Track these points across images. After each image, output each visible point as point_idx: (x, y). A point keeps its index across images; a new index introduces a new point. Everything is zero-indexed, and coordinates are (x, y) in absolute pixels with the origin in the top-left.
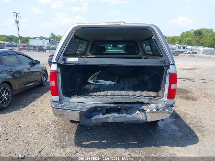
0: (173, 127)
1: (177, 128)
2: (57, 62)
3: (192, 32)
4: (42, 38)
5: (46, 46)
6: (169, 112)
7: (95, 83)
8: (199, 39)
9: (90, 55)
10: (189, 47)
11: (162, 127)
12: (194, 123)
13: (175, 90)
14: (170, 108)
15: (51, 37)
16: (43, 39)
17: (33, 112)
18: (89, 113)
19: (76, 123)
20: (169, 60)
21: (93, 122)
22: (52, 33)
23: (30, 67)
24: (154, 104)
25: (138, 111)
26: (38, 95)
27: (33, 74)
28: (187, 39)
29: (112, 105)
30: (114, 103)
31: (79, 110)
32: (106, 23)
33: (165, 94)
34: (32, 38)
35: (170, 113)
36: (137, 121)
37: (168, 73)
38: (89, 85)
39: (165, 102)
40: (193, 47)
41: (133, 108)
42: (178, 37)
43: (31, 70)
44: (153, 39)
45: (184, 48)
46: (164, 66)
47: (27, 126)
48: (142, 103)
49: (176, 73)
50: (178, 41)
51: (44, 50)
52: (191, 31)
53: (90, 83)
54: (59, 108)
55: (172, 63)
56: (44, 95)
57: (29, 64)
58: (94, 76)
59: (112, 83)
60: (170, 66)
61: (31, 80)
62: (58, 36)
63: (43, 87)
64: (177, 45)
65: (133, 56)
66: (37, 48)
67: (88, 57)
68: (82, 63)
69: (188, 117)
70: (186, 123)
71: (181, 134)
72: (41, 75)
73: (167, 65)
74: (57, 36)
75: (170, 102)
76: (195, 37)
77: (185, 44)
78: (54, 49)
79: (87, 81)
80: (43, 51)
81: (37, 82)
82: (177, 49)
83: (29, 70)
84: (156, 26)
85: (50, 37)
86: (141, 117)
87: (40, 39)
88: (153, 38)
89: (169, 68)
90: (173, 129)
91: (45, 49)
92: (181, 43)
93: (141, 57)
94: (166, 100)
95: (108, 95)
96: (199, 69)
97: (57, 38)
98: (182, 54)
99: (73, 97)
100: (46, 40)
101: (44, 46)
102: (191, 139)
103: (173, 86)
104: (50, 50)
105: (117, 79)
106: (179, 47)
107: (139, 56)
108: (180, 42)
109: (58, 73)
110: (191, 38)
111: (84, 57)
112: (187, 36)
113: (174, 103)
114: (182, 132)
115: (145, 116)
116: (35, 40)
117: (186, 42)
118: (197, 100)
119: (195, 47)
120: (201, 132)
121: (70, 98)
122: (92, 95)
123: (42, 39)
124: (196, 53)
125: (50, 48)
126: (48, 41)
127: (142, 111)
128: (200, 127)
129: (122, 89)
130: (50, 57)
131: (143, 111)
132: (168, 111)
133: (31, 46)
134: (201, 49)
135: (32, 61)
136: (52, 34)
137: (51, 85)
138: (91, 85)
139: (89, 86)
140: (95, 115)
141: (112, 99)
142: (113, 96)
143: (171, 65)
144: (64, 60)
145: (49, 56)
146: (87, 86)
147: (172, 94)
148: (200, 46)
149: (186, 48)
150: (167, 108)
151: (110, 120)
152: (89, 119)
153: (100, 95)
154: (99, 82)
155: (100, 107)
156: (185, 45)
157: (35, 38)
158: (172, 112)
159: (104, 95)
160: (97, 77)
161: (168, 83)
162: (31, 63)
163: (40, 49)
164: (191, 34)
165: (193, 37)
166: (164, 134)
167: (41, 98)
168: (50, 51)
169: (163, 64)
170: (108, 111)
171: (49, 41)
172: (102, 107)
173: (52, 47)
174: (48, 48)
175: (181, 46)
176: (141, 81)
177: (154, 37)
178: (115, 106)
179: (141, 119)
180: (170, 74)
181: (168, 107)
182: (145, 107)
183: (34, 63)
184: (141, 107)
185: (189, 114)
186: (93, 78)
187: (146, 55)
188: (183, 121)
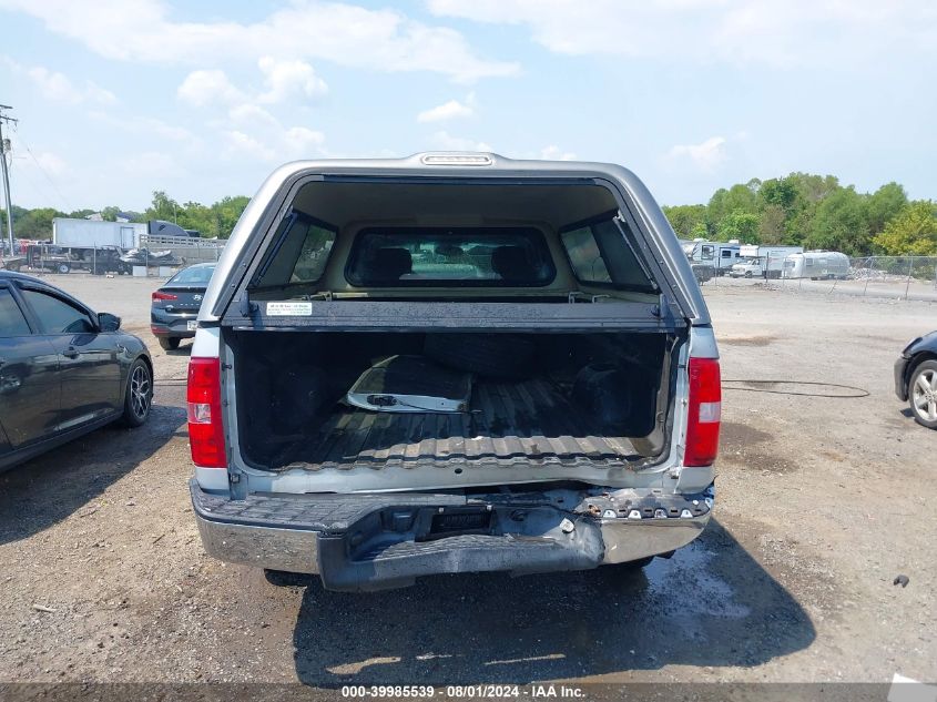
0: (709, 585)
1: (723, 590)
2: (221, 319)
3: (757, 188)
4: (112, 216)
5: (136, 251)
6: (696, 520)
7: (375, 408)
8: (783, 217)
9: (349, 286)
10: (748, 250)
11: (664, 588)
12: (793, 563)
13: (713, 428)
14: (696, 502)
15: (153, 207)
16: (119, 219)
17: (97, 545)
18: (359, 537)
19: (293, 584)
20: (684, 307)
21: (380, 574)
22: (159, 191)
23: (76, 343)
24: (631, 490)
25: (566, 521)
26: (115, 467)
27: (84, 373)
28: (740, 216)
29: (459, 500)
30: (468, 491)
31: (316, 524)
32: (427, 159)
33: (674, 445)
34: (67, 216)
35: (698, 525)
36: (565, 562)
37: (683, 360)
38: (351, 416)
39: (675, 478)
40: (764, 251)
41: (546, 509)
42: (699, 208)
43: (81, 358)
44: (617, 222)
45: (727, 254)
46: (666, 331)
47: (71, 607)
48: (584, 488)
49: (718, 358)
50: (701, 226)
51: (126, 269)
52: (750, 184)
53: (354, 409)
54: (230, 517)
55: (697, 317)
56: (144, 465)
57: (70, 329)
58: (372, 378)
59: (450, 405)
60: (692, 329)
61: (75, 402)
62: (185, 205)
63: (132, 433)
64: (696, 240)
65: (532, 291)
66: (92, 259)
67: (339, 295)
68: (328, 324)
69: (763, 539)
70: (758, 566)
71: (744, 612)
72: (123, 378)
73: (678, 325)
74: (182, 206)
75: (698, 476)
76: (770, 207)
77: (729, 239)
78: (169, 262)
79: (340, 401)
80: (121, 273)
81: (106, 411)
82: (697, 257)
83: (73, 357)
84: (634, 171)
85: (149, 211)
86: (580, 547)
87: (106, 219)
88: (620, 220)
89: (685, 337)
90: (708, 594)
91: (132, 264)
92: (714, 233)
93: (560, 295)
94: (679, 469)
95: (439, 454)
96: (793, 340)
97: (184, 214)
98: (719, 279)
99: (290, 469)
100: (131, 225)
101: (125, 252)
102: (784, 633)
103: (706, 412)
104: (151, 266)
105: (470, 386)
106: (705, 250)
107: (553, 291)
108: (712, 231)
109: (225, 367)
110: (752, 212)
111: (323, 299)
112: (738, 205)
113: (713, 484)
114: (748, 605)
115: (597, 542)
116: (80, 225)
117: (735, 229)
118: (798, 467)
119: (769, 250)
120: (821, 602)
121: (275, 474)
122: (371, 459)
123: (114, 220)
124: (776, 275)
125: (151, 257)
126: (142, 229)
127: (584, 521)
128: (817, 581)
129: (498, 430)
130: (157, 300)
131: (589, 519)
132: (690, 515)
133: (65, 250)
134: (796, 256)
135: (86, 318)
136: (160, 196)
137: (194, 419)
138: (358, 415)
139: (353, 420)
140: (387, 544)
141: (458, 471)
142: (462, 460)
143: (694, 326)
144: (253, 313)
145: (155, 296)
146: (344, 420)
147: (703, 445)
148: (791, 245)
149: (737, 255)
150: (686, 504)
151: (454, 565)
152: (359, 563)
153: (404, 458)
154: (395, 401)
155: (407, 509)
156: (732, 241)
157: (81, 215)
158: (704, 520)
159: (421, 457)
160: (382, 380)
161: (686, 401)
162: (81, 326)
163: (107, 262)
164: (752, 197)
165: (762, 209)
166: (674, 614)
167: (127, 479)
168: (154, 271)
169: (663, 325)
170: (443, 523)
171: (145, 226)
172: (416, 511)
173: (161, 254)
174: (144, 259)
175: (717, 247)
176: (569, 393)
177: (621, 216)
178: (470, 501)
179: (583, 552)
180: (694, 361)
181: (689, 498)
182: (597, 503)
183: (92, 325)
184: (579, 502)
185: (766, 529)
186: (368, 385)
187: (581, 287)
188: (747, 558)
